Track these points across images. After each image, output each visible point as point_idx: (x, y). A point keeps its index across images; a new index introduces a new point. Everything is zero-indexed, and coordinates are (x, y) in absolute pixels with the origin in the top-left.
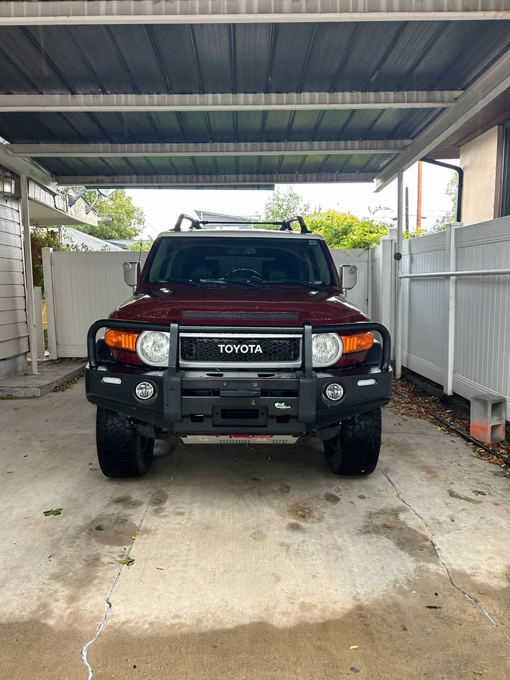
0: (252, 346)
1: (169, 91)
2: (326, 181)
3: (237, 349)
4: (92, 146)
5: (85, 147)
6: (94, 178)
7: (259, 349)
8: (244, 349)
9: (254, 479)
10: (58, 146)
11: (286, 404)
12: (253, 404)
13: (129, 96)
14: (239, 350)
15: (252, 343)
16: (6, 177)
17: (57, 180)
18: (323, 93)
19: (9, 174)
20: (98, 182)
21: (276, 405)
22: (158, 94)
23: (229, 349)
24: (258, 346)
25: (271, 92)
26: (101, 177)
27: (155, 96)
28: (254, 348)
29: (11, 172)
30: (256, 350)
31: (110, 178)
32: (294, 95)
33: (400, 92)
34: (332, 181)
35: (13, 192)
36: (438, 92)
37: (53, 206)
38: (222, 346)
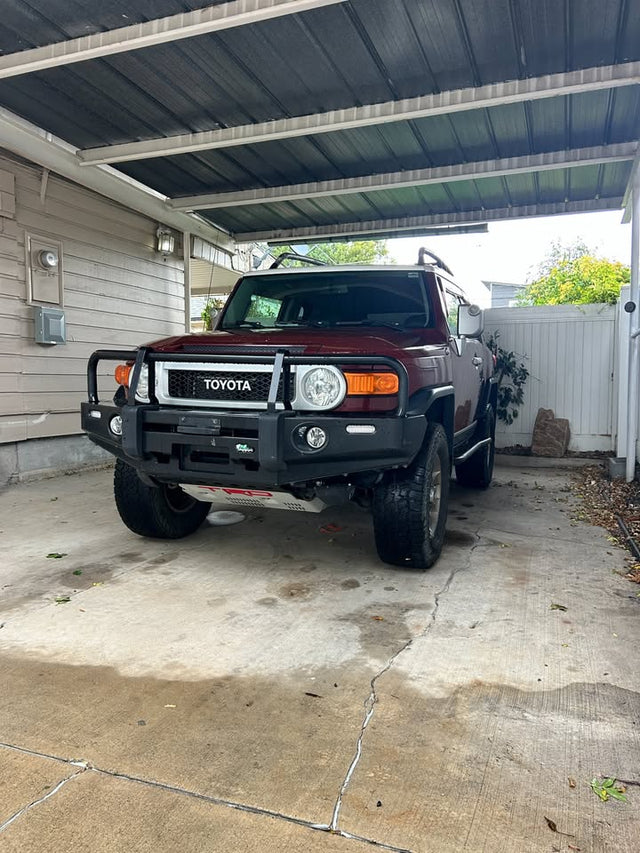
0: (239, 382)
1: (288, 115)
2: (551, 213)
3: (223, 385)
4: (247, 193)
5: (240, 194)
6: (272, 233)
7: (247, 386)
8: (231, 385)
9: (287, 557)
10: (213, 197)
11: (249, 447)
12: (214, 444)
13: (247, 127)
14: (226, 386)
15: (239, 379)
16: (166, 234)
17: (234, 238)
18: (468, 90)
19: (168, 231)
20: (275, 237)
21: (238, 446)
22: (276, 120)
23: (215, 384)
24: (247, 382)
25: (402, 99)
26: (279, 231)
27: (274, 123)
28: (242, 385)
29: (171, 229)
30: (244, 387)
31: (289, 231)
32: (431, 97)
33: (574, 72)
34: (558, 212)
35: (172, 250)
36: (631, 64)
37: (229, 266)
38: (207, 381)
